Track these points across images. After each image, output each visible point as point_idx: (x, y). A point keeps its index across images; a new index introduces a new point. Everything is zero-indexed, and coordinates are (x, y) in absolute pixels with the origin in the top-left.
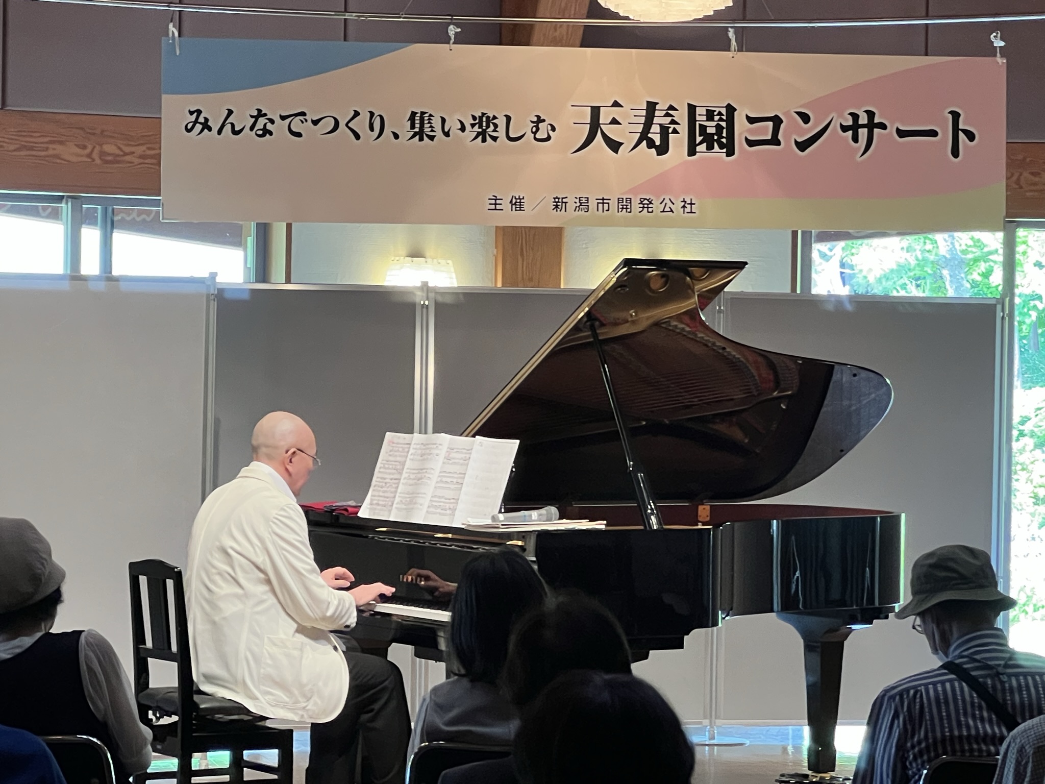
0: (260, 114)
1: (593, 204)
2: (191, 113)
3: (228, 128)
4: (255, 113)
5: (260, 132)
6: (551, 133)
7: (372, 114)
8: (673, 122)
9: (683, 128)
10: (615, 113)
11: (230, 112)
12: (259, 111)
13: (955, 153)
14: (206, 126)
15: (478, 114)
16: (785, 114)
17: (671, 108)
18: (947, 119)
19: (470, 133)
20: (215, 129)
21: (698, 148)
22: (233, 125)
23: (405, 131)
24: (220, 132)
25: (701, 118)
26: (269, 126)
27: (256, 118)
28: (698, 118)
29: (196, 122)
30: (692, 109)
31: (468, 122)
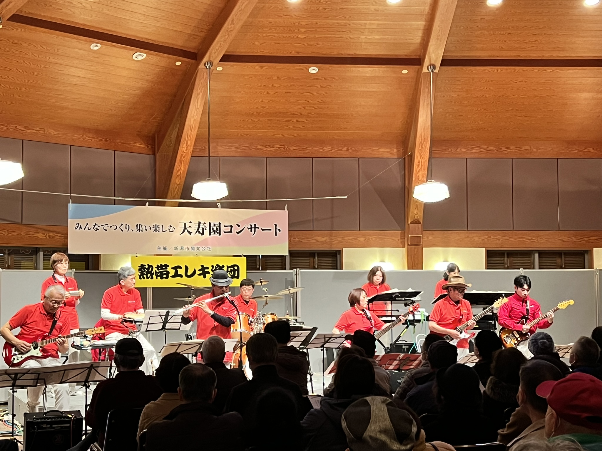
0: (96, 225)
1: (184, 248)
2: (77, 224)
3: (87, 228)
4: (94, 224)
5: (96, 229)
6: (174, 230)
7: (126, 225)
8: (205, 227)
9: (208, 228)
10: (190, 224)
11: (87, 224)
12: (95, 224)
13: (276, 235)
14: (81, 228)
15: (154, 225)
16: (234, 225)
17: (205, 223)
18: (273, 226)
19: (153, 229)
20: (83, 228)
21: (211, 234)
22: (88, 228)
23: (135, 229)
24: (84, 229)
25: (212, 226)
26: (98, 228)
27: (95, 226)
28: (211, 226)
29: (78, 227)
30: (210, 223)
31: (152, 227)
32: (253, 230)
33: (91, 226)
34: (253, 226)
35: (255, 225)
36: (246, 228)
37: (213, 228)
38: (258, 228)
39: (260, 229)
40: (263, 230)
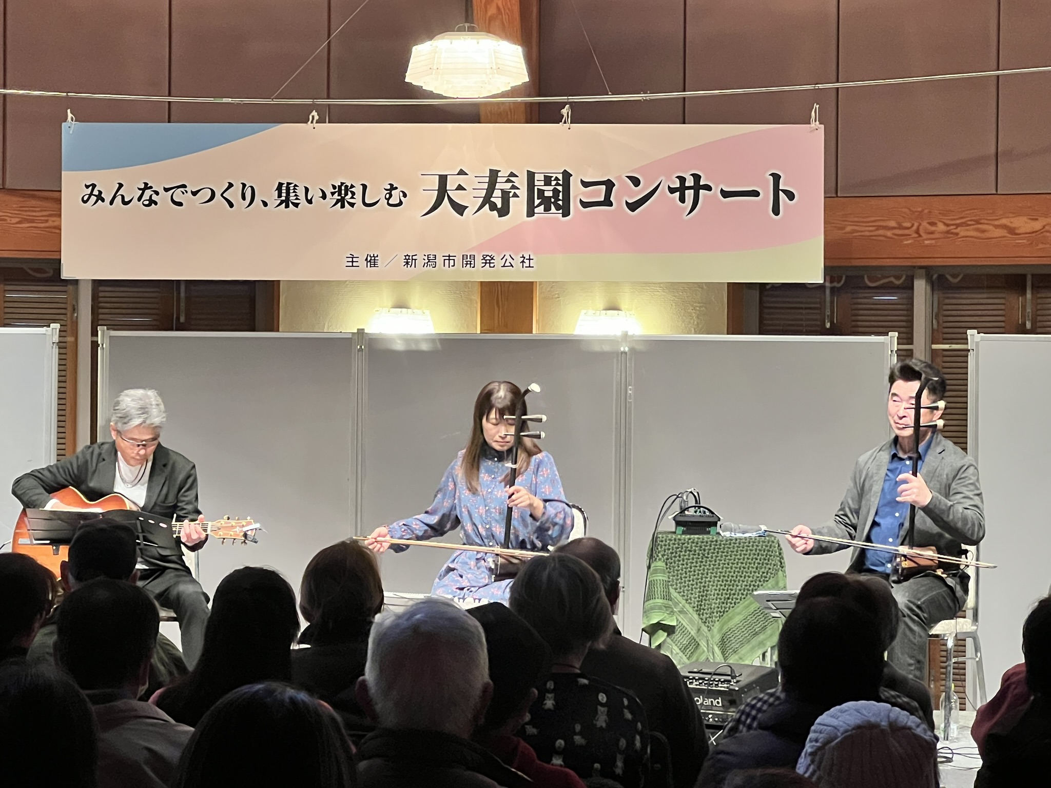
0: (147, 187)
1: (440, 260)
2: (87, 187)
3: (119, 199)
4: (142, 186)
5: (147, 203)
6: (402, 199)
7: (244, 185)
8: (514, 187)
9: (523, 192)
10: (461, 180)
11: (121, 185)
12: (146, 184)
13: (776, 211)
14: (100, 198)
15: (337, 184)
16: (616, 178)
17: (512, 175)
18: (768, 181)
19: (331, 200)
20: (108, 200)
21: (536, 210)
22: (123, 197)
23: (273, 199)
24: (111, 203)
25: (539, 183)
26: (154, 197)
27: (143, 190)
28: (536, 183)
29: (91, 194)
30: (531, 176)
31: (329, 190)
32: (689, 194)
33: (132, 192)
34: (690, 182)
35: (697, 177)
36: (664, 188)
37: (541, 192)
38: (708, 188)
39: (716, 190)
40: (725, 194)
